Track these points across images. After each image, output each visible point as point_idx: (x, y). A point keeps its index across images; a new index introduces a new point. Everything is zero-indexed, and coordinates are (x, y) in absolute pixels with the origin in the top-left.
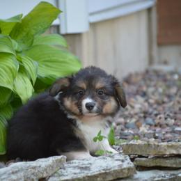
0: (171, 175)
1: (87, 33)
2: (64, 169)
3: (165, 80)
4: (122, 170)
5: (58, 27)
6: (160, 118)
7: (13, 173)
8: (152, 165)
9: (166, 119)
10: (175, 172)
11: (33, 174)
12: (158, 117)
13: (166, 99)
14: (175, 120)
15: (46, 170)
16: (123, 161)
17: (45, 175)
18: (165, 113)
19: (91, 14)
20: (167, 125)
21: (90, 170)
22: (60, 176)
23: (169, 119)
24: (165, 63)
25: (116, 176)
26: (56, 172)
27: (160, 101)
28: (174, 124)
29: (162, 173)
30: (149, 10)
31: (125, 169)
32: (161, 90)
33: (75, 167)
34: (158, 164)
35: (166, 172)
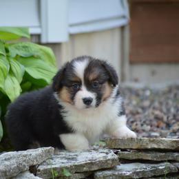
0: (152, 167)
1: (66, 43)
2: (52, 159)
3: (138, 95)
4: (106, 161)
5: (39, 36)
6: (137, 125)
7: (6, 160)
8: (134, 158)
9: (142, 125)
10: (156, 165)
11: (25, 161)
12: (135, 123)
13: (140, 110)
14: (151, 126)
15: (36, 158)
16: (107, 153)
17: (35, 163)
18: (141, 121)
19: (71, 26)
20: (144, 131)
21: (76, 160)
22: (48, 165)
23: (145, 126)
24: (136, 80)
25: (101, 166)
26: (44, 162)
27: (135, 112)
28: (150, 131)
29: (144, 166)
30: (122, 28)
31: (109, 160)
32: (134, 102)
33: (62, 158)
34: (140, 158)
35: (147, 165)
